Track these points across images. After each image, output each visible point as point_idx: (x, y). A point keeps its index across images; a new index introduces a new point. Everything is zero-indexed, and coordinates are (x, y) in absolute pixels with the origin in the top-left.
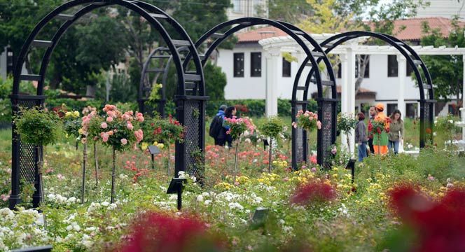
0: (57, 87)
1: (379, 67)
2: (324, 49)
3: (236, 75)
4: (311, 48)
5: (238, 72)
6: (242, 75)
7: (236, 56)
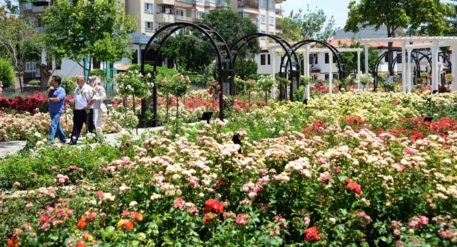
0: (188, 70)
1: (321, 59)
2: (294, 48)
3: (262, 64)
4: (287, 48)
5: (263, 63)
6: (265, 64)
7: (262, 56)
